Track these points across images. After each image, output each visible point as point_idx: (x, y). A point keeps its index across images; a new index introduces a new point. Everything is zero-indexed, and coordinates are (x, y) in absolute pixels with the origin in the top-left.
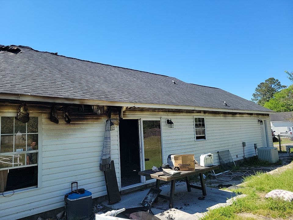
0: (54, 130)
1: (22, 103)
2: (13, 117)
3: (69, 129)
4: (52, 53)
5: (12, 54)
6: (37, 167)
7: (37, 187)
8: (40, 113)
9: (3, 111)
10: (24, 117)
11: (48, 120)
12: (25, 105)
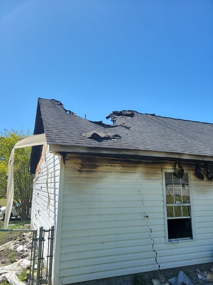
0: (199, 185)
1: (177, 160)
2: (172, 173)
3: (210, 185)
4: (151, 114)
5: (129, 118)
6: (190, 219)
7: (192, 238)
8: (188, 169)
9: (165, 168)
10: (179, 173)
11: (194, 176)
12: (179, 163)
